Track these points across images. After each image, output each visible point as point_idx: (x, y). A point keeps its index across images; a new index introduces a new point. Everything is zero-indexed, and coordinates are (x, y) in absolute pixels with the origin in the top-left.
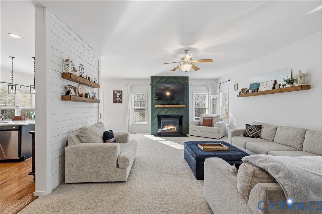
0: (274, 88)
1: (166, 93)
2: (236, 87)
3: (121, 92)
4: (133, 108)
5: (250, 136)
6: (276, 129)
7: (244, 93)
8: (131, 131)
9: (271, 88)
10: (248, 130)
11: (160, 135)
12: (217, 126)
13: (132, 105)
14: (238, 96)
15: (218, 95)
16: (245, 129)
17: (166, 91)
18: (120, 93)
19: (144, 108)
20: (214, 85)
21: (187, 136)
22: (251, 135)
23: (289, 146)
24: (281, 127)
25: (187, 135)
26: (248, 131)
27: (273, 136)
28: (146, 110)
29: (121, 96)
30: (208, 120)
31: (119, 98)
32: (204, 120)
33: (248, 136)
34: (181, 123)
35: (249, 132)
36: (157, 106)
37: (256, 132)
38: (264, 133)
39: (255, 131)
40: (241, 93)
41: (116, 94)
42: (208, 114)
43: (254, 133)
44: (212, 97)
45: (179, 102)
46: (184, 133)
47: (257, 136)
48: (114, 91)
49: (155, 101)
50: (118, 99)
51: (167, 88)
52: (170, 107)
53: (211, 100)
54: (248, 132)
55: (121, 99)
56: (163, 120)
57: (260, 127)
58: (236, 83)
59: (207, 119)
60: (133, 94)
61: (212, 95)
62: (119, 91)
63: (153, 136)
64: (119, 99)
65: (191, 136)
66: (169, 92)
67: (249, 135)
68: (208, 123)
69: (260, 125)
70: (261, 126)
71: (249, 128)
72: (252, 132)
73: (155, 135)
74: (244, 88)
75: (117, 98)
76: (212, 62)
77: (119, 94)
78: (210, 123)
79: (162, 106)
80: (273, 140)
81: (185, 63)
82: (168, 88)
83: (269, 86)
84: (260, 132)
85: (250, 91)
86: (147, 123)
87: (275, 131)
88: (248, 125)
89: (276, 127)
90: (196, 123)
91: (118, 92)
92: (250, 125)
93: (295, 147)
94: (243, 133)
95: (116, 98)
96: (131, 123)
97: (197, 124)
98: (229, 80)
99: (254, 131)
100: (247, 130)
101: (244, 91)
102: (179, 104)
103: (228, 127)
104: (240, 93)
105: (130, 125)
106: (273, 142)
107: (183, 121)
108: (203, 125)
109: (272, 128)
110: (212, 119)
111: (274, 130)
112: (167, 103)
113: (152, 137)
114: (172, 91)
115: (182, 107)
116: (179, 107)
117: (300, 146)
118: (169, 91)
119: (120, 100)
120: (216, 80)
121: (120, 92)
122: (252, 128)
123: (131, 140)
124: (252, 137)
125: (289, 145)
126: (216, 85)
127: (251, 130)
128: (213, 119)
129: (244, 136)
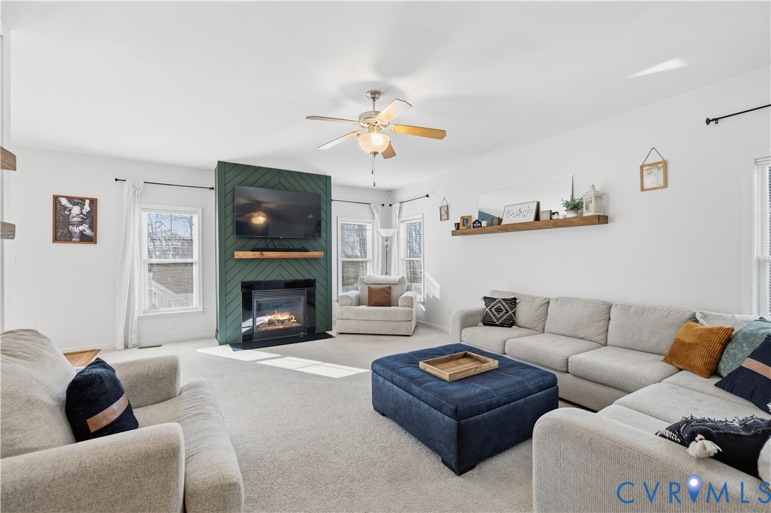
0: (537, 218)
1: (252, 217)
2: (445, 213)
3: (93, 202)
4: (145, 262)
5: (498, 323)
6: (546, 305)
7: (466, 227)
8: (139, 339)
9: (531, 218)
10: (493, 310)
11: (249, 341)
12: (406, 304)
13: (139, 252)
14: (454, 234)
15: (397, 230)
16: (484, 306)
17: (255, 211)
18: (87, 208)
19: (188, 260)
20: (387, 205)
21: (331, 337)
22: (500, 322)
23: (581, 339)
24: (557, 300)
25: (329, 333)
26: (493, 313)
27: (542, 320)
28: (195, 268)
29: (91, 219)
30: (381, 289)
31: (81, 223)
32: (370, 290)
33: (493, 324)
34: (311, 303)
35: (494, 315)
36: (239, 255)
37: (508, 314)
38: (523, 313)
39: (507, 312)
40: (461, 227)
41: (65, 208)
42: (373, 273)
43: (505, 317)
44: (384, 233)
45: (306, 244)
46: (319, 328)
47: (510, 323)
48: (56, 198)
49: (232, 240)
50: (76, 230)
51: (257, 201)
52: (280, 259)
53: (380, 241)
54: (492, 316)
55: (93, 226)
56: (258, 297)
57: (513, 302)
58: (445, 204)
59: (379, 287)
60: (145, 214)
61: (381, 228)
62: (83, 200)
63: (228, 348)
64: (81, 228)
65: (341, 333)
66: (264, 214)
67: (495, 321)
68: (381, 297)
69: (513, 297)
70: (515, 299)
71: (493, 306)
72: (502, 313)
73: (235, 345)
74: (466, 215)
75: (73, 225)
76: (442, 138)
77: (82, 209)
78: (386, 297)
79: (257, 255)
80: (544, 329)
81: (373, 130)
82: (259, 203)
83: (525, 213)
84: (514, 313)
85: (484, 223)
86: (200, 309)
87: (546, 309)
88: (489, 298)
89: (546, 301)
90: (351, 299)
91: (79, 201)
92: (495, 299)
93: (594, 340)
94: (480, 318)
95: (70, 223)
96: (137, 312)
97: (354, 302)
98: (427, 196)
99: (505, 311)
100: (490, 309)
101: (467, 221)
102: (305, 250)
103: (423, 303)
104: (458, 225)
105: (136, 318)
106: (543, 332)
107: (318, 296)
108: (370, 305)
109: (538, 302)
110: (390, 288)
111: (543, 308)
112: (271, 246)
113: (227, 352)
114: (271, 214)
115: (315, 259)
116: (306, 259)
117: (602, 337)
118: (264, 212)
119: (88, 232)
120: (390, 192)
121: (87, 202)
122: (499, 304)
123: (186, 383)
124: (502, 325)
125: (581, 336)
126: (390, 205)
127: (499, 310)
128: (392, 286)
129: (485, 324)
